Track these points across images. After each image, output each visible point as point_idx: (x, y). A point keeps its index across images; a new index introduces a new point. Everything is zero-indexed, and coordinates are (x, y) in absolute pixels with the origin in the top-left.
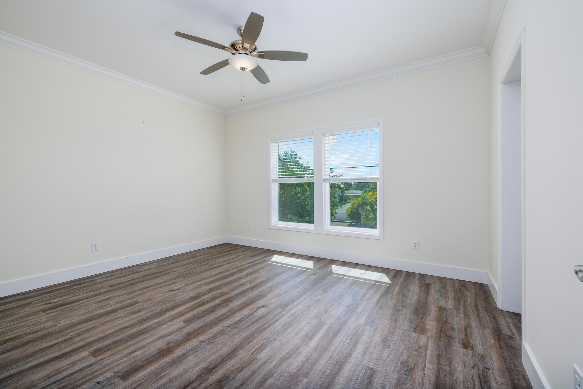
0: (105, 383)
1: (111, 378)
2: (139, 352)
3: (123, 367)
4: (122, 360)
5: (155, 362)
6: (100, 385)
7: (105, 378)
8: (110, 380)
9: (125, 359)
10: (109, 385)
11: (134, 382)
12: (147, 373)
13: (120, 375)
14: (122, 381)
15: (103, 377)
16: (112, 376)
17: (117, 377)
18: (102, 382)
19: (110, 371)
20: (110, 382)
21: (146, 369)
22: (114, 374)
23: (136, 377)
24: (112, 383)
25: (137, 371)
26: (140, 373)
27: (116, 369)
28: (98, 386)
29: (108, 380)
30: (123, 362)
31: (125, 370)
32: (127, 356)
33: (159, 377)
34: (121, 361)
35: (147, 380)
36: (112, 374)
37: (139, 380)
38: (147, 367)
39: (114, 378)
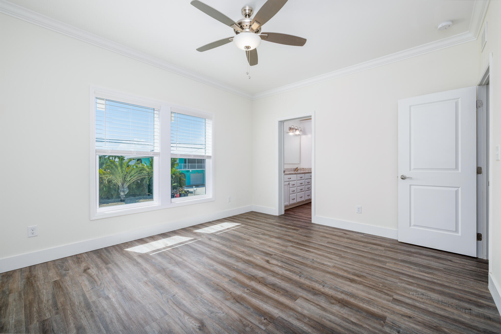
0: (395, 328)
1: (389, 326)
2: (352, 319)
3: (374, 323)
4: (367, 327)
5: (358, 306)
6: (400, 330)
7: (392, 330)
8: (391, 326)
9: (365, 326)
10: (395, 324)
11: (383, 311)
12: (370, 307)
13: (382, 322)
14: (387, 318)
15: (392, 332)
16: (387, 326)
17: (386, 323)
18: (396, 330)
19: (384, 330)
20: (393, 325)
21: (368, 309)
22: (384, 326)
23: (378, 312)
24: (393, 323)
25: (373, 313)
26: (373, 311)
27: (379, 327)
28: (401, 331)
29: (392, 327)
30: (369, 325)
31: (376, 321)
32: (361, 325)
33: (370, 300)
34: (369, 328)
35: (377, 305)
36: (386, 327)
37: (380, 309)
38: (365, 309)
39: (388, 324)
